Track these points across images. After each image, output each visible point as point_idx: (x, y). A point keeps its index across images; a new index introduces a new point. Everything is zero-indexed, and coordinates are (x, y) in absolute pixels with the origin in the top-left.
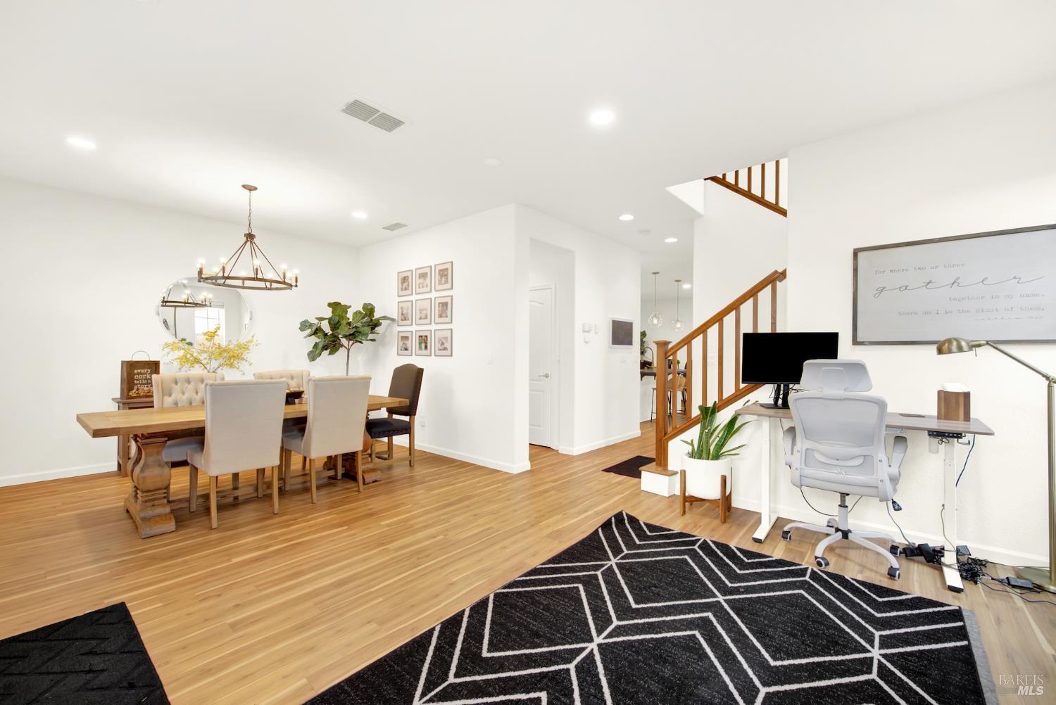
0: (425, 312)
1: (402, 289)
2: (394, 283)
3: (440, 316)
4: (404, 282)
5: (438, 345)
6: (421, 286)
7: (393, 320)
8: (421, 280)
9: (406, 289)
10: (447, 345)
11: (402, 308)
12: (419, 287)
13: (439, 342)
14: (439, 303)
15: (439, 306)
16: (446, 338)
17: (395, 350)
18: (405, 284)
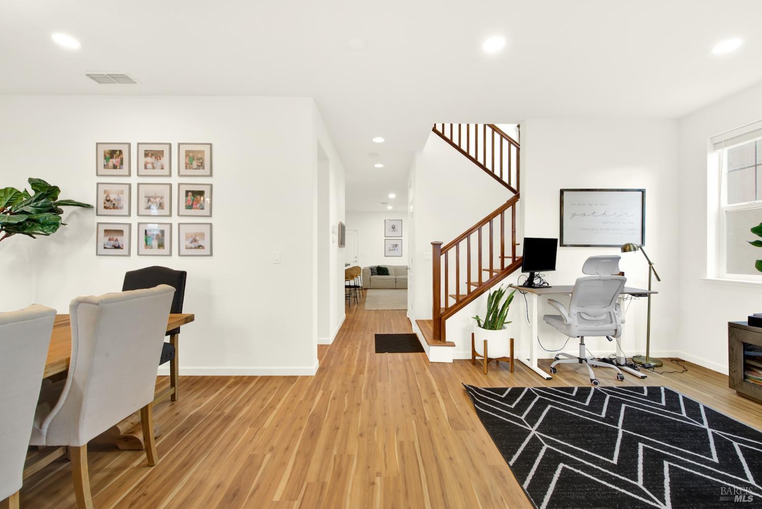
0: (158, 200)
1: (106, 167)
2: (89, 159)
3: (189, 207)
4: (112, 157)
5: (185, 243)
6: (149, 166)
7: (88, 206)
8: (149, 159)
9: (115, 167)
10: (205, 243)
11: (105, 192)
12: (146, 168)
13: (187, 238)
14: (187, 192)
15: (187, 195)
16: (202, 235)
17: (90, 248)
18: (113, 162)
